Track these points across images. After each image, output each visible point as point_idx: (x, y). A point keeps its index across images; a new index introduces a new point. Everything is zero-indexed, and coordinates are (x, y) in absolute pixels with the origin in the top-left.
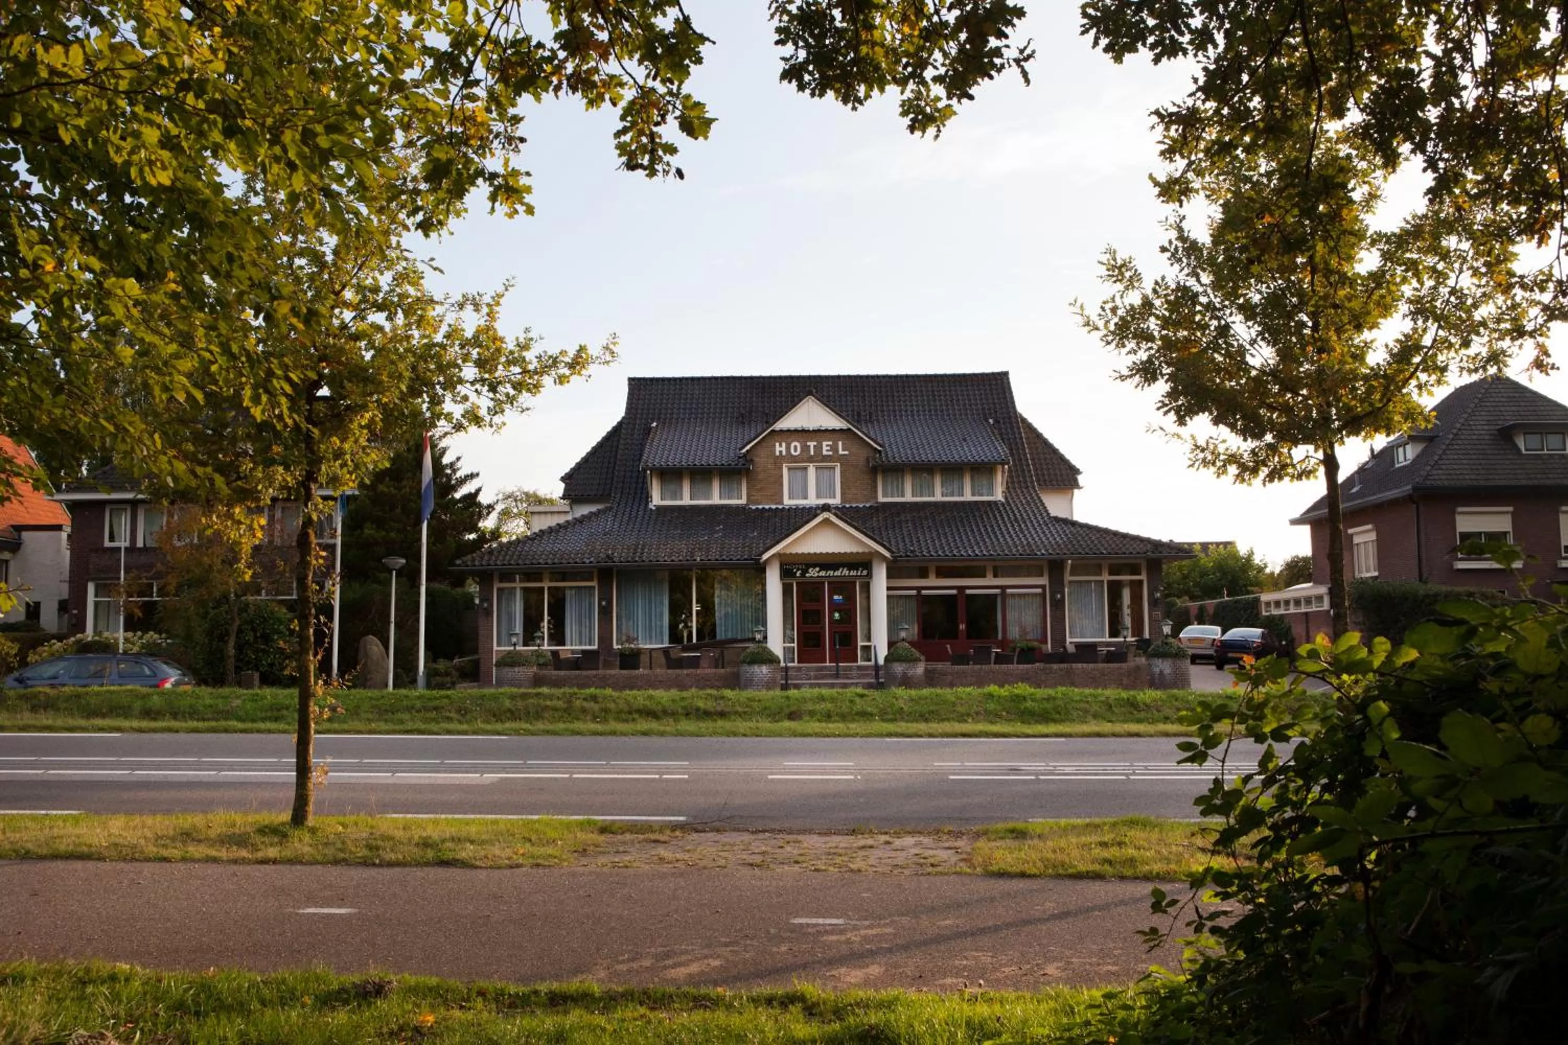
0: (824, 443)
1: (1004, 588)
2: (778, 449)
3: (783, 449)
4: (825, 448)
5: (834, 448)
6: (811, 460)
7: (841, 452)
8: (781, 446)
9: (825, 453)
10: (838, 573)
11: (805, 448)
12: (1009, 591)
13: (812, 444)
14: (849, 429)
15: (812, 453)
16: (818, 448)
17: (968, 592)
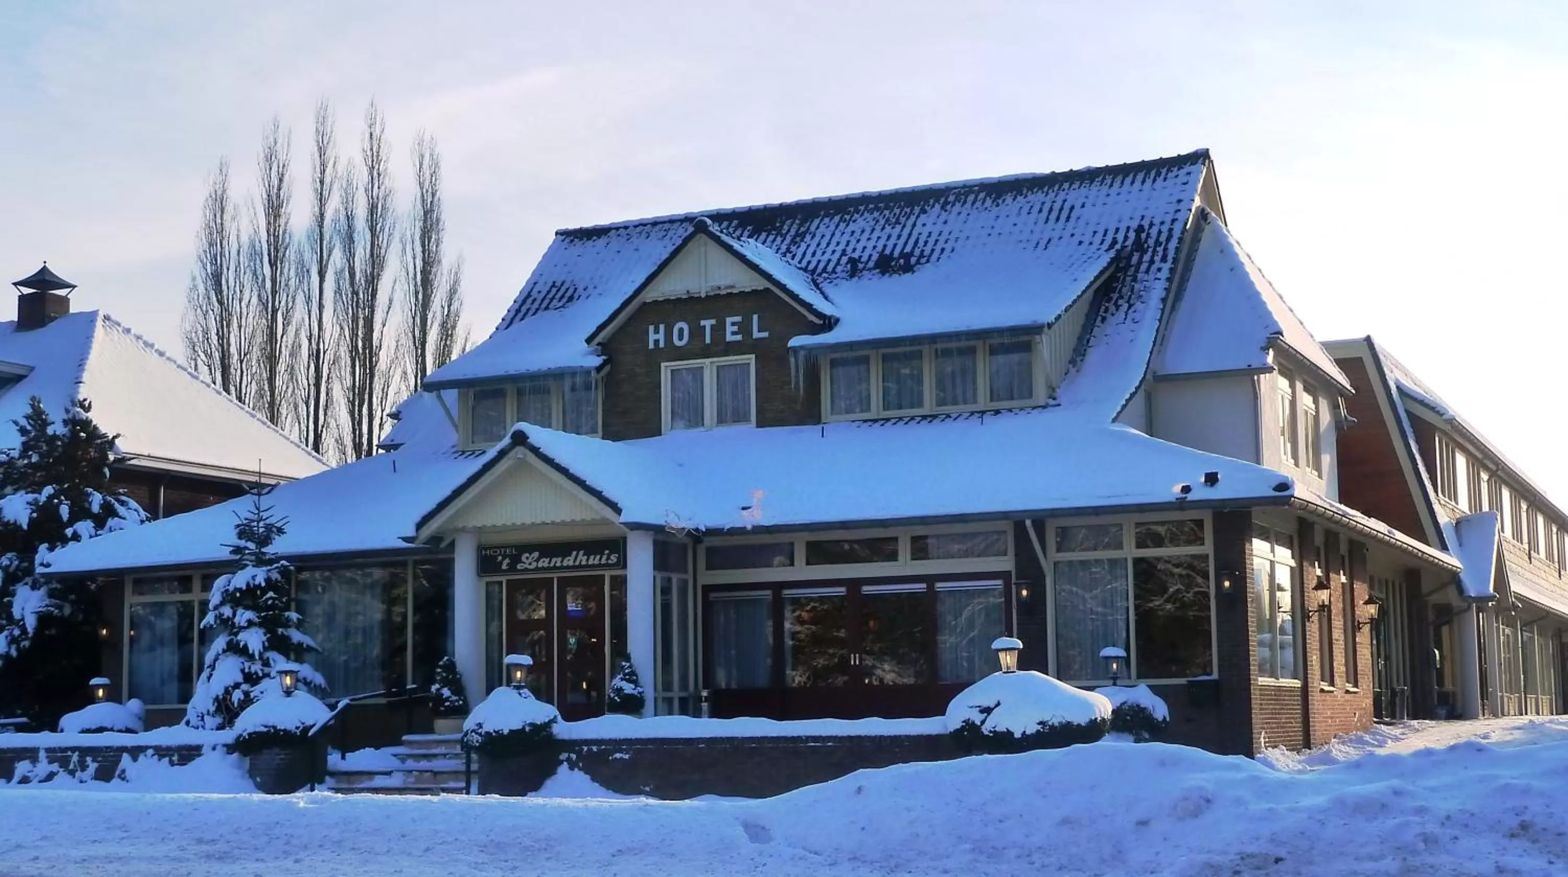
0: (729, 320)
1: (930, 579)
2: (652, 337)
3: (661, 336)
4: (729, 329)
5: (744, 328)
6: (706, 353)
7: (756, 334)
8: (657, 331)
9: (729, 338)
10: (569, 561)
11: (697, 332)
12: (939, 586)
13: (707, 323)
14: (767, 289)
15: (708, 340)
16: (719, 329)
17: (867, 589)
